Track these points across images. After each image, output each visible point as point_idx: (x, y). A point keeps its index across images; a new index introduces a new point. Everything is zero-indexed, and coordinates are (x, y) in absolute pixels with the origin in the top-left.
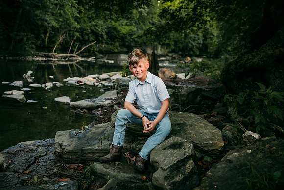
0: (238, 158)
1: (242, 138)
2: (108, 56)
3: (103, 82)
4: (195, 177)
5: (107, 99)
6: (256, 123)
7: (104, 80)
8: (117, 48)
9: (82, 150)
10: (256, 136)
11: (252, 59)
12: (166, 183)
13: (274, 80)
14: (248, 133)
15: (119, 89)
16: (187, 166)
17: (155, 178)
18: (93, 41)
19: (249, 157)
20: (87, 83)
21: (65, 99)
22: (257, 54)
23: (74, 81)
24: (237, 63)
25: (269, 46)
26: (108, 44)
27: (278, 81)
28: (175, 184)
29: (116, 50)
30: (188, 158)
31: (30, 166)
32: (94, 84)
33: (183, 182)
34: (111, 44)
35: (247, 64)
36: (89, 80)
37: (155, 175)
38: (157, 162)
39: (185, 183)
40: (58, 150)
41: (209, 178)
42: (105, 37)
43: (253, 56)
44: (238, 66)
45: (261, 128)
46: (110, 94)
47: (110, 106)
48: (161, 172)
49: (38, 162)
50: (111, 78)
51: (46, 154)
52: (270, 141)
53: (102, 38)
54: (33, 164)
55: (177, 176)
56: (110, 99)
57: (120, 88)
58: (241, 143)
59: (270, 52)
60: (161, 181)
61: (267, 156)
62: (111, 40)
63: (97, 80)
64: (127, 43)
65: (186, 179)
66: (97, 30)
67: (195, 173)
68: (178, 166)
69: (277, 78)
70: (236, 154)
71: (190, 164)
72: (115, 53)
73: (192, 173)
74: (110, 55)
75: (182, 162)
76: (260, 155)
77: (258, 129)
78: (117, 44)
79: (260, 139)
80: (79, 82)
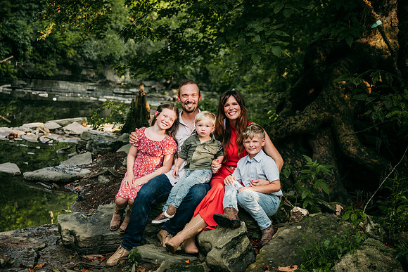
0: (289, 234)
1: (290, 215)
2: (35, 84)
3: (55, 137)
4: (251, 254)
5: (81, 167)
6: (303, 198)
7: (53, 131)
8: (52, 70)
9: (102, 237)
10: (305, 212)
11: (295, 124)
12: (224, 261)
13: (318, 147)
14: (296, 209)
15: (94, 150)
16: (243, 243)
17: (210, 257)
18: (7, 56)
19: (300, 233)
20: (26, 138)
21: (11, 168)
22: (300, 118)
23: (3, 134)
24: (278, 128)
25: (314, 109)
26: (35, 62)
27: (323, 149)
28: (232, 261)
29: (51, 74)
30: (243, 235)
31: (36, 260)
32: (38, 139)
33: (240, 259)
34: (42, 63)
35: (290, 129)
36: (28, 132)
37: (210, 254)
38: (208, 242)
39: (242, 260)
40: (67, 238)
41: (263, 254)
42: (30, 49)
43: (296, 120)
44: (279, 131)
45: (308, 204)
46: (81, 159)
47: (92, 178)
48: (216, 251)
49: (43, 255)
50: (64, 128)
51: (46, 246)
52: (319, 216)
53: (25, 50)
54: (39, 257)
55: (234, 253)
56: (86, 166)
57: (95, 148)
58: (289, 221)
59: (314, 116)
60: (218, 259)
61: (317, 230)
62: (41, 54)
63: (40, 132)
64: (71, 62)
65: (243, 256)
66: (15, 36)
67: (250, 250)
68: (233, 245)
69: (322, 145)
70: (287, 231)
71: (246, 242)
72: (48, 78)
73: (248, 250)
74: (40, 81)
75: (237, 240)
76: (309, 230)
77: (305, 205)
78: (52, 63)
79: (308, 215)
80: (12, 136)
